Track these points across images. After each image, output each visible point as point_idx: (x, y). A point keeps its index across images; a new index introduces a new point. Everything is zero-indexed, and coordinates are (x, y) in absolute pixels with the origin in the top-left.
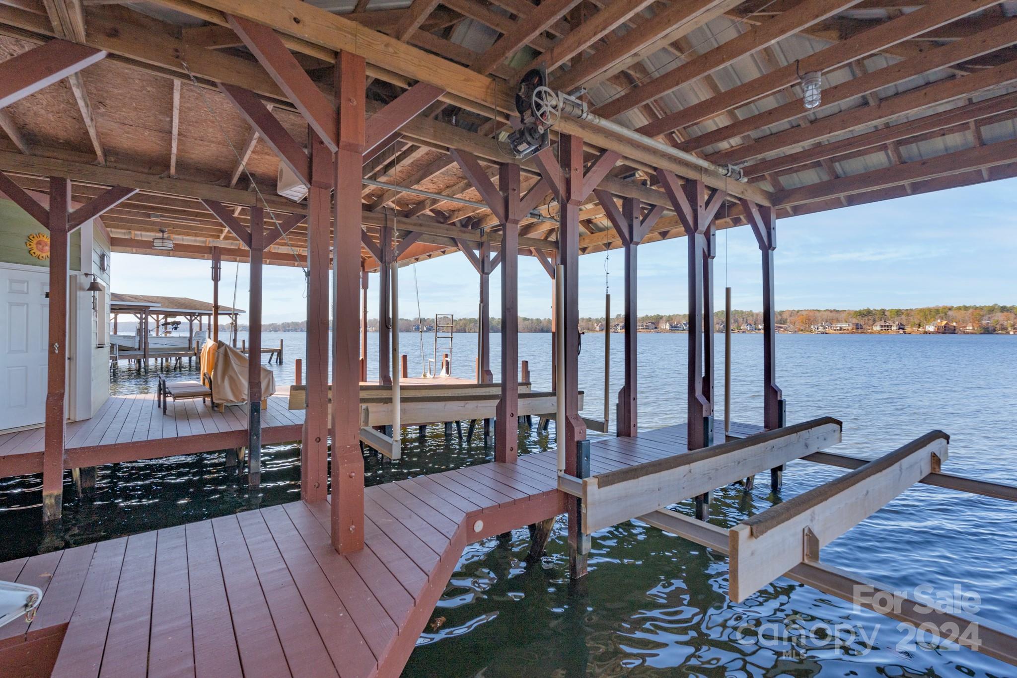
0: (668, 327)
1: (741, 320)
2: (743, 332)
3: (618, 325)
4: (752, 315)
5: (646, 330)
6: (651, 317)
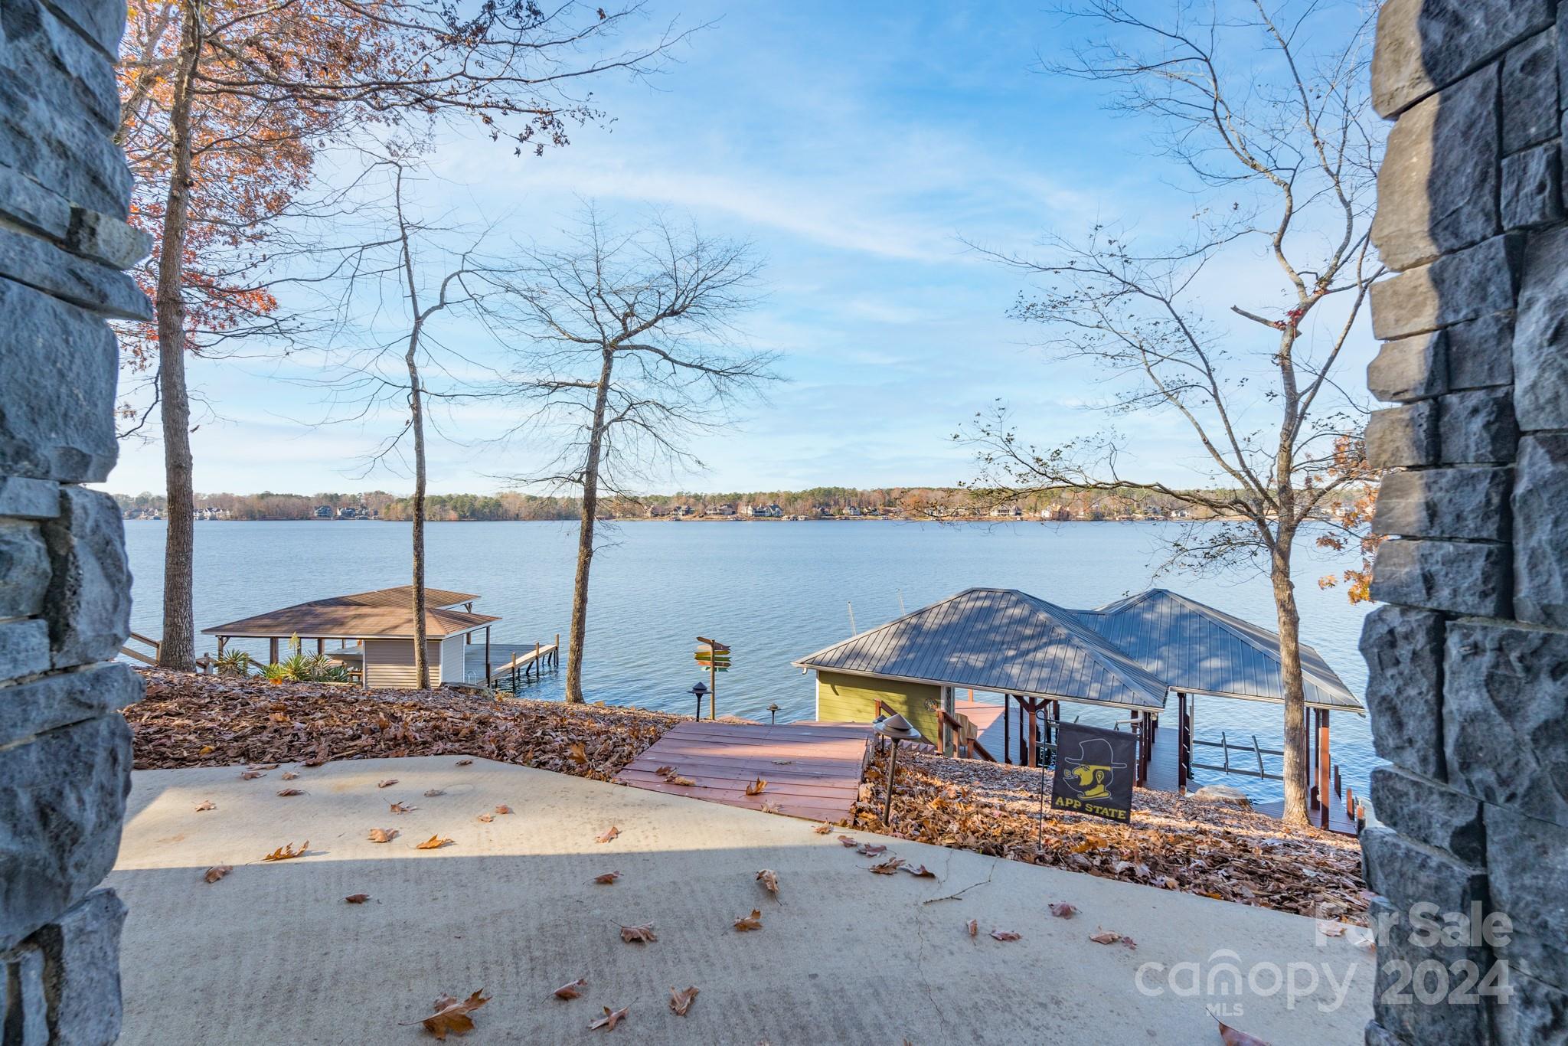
0: (750, 511)
1: (842, 502)
2: (846, 519)
3: (679, 508)
4: (856, 495)
5: (720, 517)
6: (725, 496)
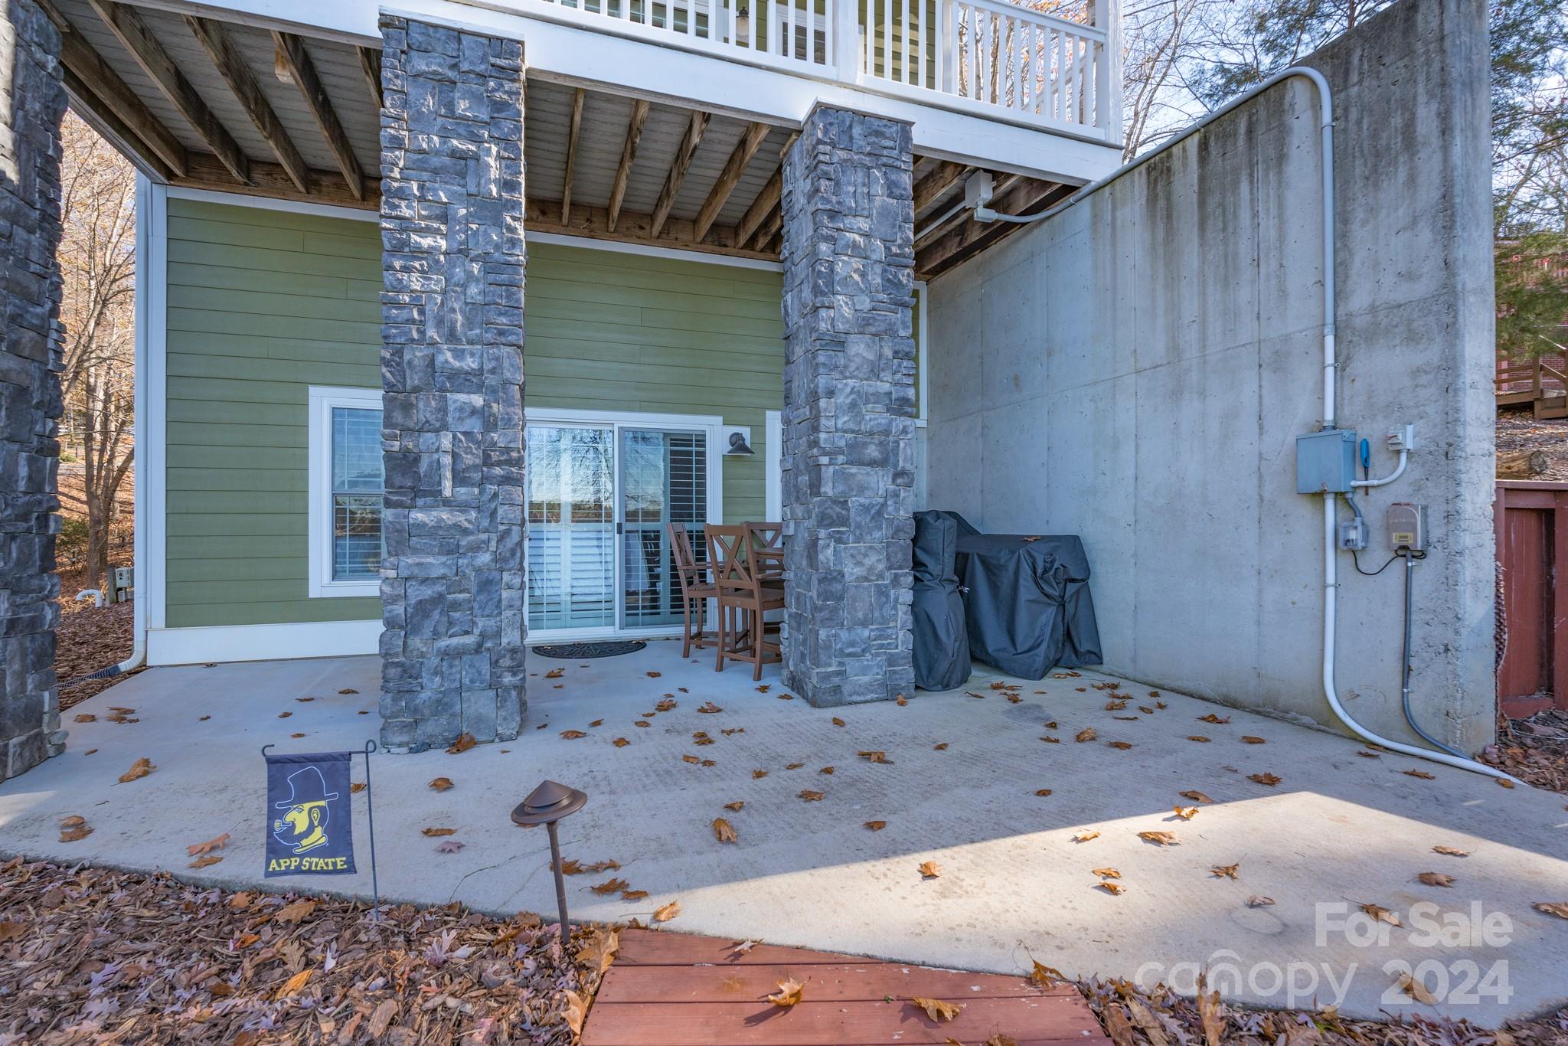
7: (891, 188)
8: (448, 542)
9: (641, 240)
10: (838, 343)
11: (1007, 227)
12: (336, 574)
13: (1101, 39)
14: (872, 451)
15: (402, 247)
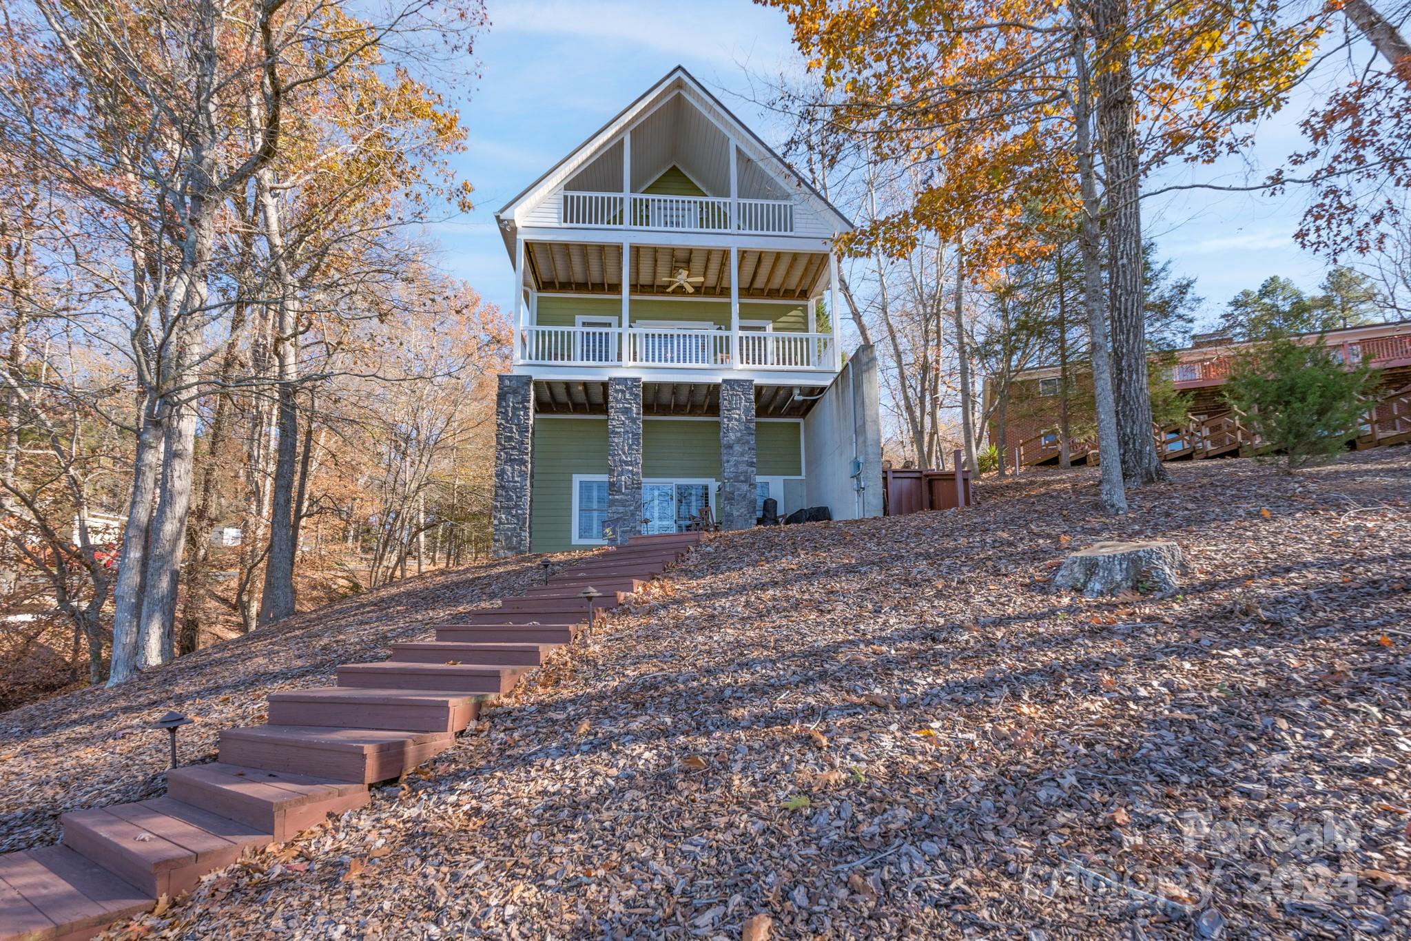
7: (747, 400)
8: (623, 503)
9: (683, 415)
10: (730, 447)
11: (815, 401)
12: (580, 537)
13: (828, 337)
14: (742, 478)
15: (613, 432)
